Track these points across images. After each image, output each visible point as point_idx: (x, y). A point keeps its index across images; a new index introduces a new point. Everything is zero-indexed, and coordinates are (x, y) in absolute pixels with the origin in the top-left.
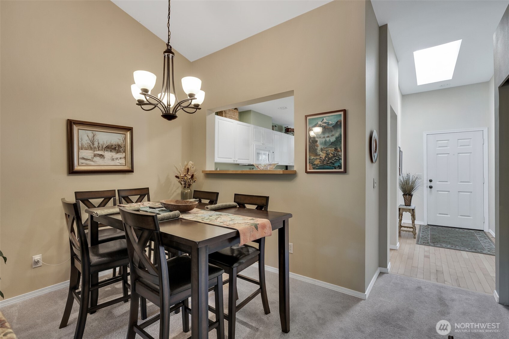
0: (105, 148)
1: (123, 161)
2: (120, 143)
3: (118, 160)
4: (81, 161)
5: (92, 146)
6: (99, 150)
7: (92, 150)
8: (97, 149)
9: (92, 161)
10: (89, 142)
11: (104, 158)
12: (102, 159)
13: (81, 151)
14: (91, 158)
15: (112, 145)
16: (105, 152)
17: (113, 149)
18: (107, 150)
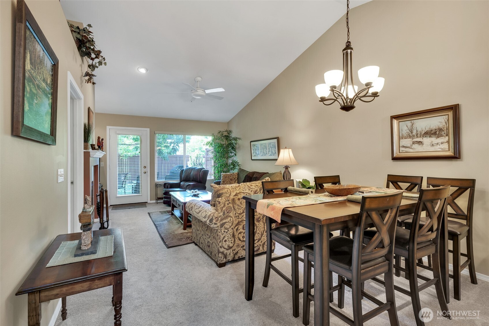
0: (424, 134)
1: (446, 146)
2: (441, 126)
3: (439, 145)
4: (402, 149)
5: (410, 134)
6: (417, 137)
7: (411, 139)
8: (416, 137)
9: (411, 148)
10: (408, 131)
11: (423, 144)
12: (421, 146)
13: (401, 140)
14: (410, 146)
15: (432, 130)
16: (424, 138)
17: (432, 134)
18: (426, 136)
